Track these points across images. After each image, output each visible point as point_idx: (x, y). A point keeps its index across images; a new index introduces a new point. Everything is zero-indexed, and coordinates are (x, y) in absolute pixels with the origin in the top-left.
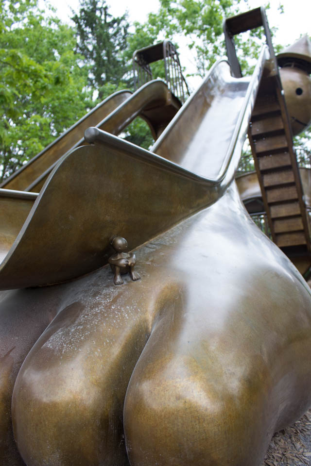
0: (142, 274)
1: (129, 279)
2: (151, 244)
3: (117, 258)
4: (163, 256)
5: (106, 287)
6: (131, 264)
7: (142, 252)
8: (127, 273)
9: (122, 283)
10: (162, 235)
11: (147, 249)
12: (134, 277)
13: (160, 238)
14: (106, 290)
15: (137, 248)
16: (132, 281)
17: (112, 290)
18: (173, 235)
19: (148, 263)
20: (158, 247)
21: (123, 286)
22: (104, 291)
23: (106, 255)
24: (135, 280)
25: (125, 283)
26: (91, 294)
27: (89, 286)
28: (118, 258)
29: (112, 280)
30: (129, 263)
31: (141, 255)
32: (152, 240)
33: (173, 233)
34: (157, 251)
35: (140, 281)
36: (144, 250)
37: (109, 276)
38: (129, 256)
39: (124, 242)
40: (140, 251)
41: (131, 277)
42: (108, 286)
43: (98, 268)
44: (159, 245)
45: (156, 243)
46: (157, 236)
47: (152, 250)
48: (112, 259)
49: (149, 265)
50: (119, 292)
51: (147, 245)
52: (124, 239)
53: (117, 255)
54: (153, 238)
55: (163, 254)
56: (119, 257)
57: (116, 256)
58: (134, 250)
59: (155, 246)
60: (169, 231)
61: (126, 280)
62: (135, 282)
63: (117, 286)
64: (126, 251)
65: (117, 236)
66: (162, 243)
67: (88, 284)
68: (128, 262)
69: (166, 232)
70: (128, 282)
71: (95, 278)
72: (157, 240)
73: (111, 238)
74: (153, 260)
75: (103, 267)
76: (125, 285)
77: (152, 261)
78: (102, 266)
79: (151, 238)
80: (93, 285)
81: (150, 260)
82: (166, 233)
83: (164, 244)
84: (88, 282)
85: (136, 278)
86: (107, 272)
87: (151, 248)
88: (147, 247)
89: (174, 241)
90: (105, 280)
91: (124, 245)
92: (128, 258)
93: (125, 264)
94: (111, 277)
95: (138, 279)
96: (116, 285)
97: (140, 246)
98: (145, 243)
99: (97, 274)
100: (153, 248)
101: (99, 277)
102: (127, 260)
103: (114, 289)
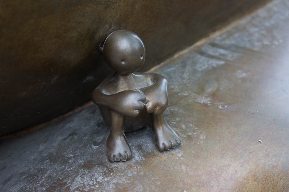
0: (184, 132)
1: (149, 146)
2: (214, 45)
3: (116, 87)
4: (244, 80)
5: (85, 166)
6: (155, 106)
7: (189, 68)
8: (143, 128)
9: (129, 159)
10: (242, 22)
11: (202, 59)
12: (163, 141)
13: (237, 29)
14: (83, 176)
15: (176, 56)
16: (157, 152)
17: (100, 179)
18: (272, 22)
19: (204, 100)
20: (230, 56)
21: (130, 167)
22: (79, 179)
23: (90, 78)
24: (165, 150)
25: (137, 157)
26: (42, 185)
27: (43, 160)
28: (121, 90)
29: (104, 148)
30: (149, 105)
31: (186, 75)
32: (216, 36)
33: (270, 17)
34: (228, 67)
35: (178, 153)
36: (195, 63)
37: (98, 133)
38: (151, 84)
39: (136, 46)
40: (184, 66)
41: (156, 140)
42: (89, 166)
43: (72, 109)
44: (236, 48)
45: (228, 42)
46: (229, 23)
47: (215, 63)
48: (104, 92)
49: (205, 105)
50: (117, 185)
51: (204, 49)
52: (136, 37)
53: (117, 79)
54: (219, 29)
55: (244, 75)
56: (122, 86)
57: (113, 84)
58: (168, 61)
59: (222, 51)
60: (261, 12)
61: (140, 148)
62: (165, 154)
63: (115, 165)
64: (141, 68)
65: (119, 28)
66: (242, 44)
67: (41, 152)
68: (144, 101)
69: (254, 14)
70: (146, 155)
71: (60, 138)
72: (230, 34)
73: (101, 33)
74: (218, 90)
75: (84, 107)
76: (137, 163)
77: (213, 95)
78: (81, 104)
79: (214, 31)
80: (53, 159)
81: (209, 90)
82: (254, 18)
83: (248, 46)
84: (41, 148)
85: (167, 144)
86: (92, 123)
87: (212, 57)
88: (202, 53)
89: (274, 38)
90: (85, 145)
91: (134, 53)
92: (146, 90)
93: (136, 108)
94: (100, 139)
95: (172, 148)
96: (112, 162)
97: (185, 51)
98: (199, 44)
99: (67, 126)
100: (218, 58)
101: (72, 135)
102: (143, 96)
103: (105, 175)
